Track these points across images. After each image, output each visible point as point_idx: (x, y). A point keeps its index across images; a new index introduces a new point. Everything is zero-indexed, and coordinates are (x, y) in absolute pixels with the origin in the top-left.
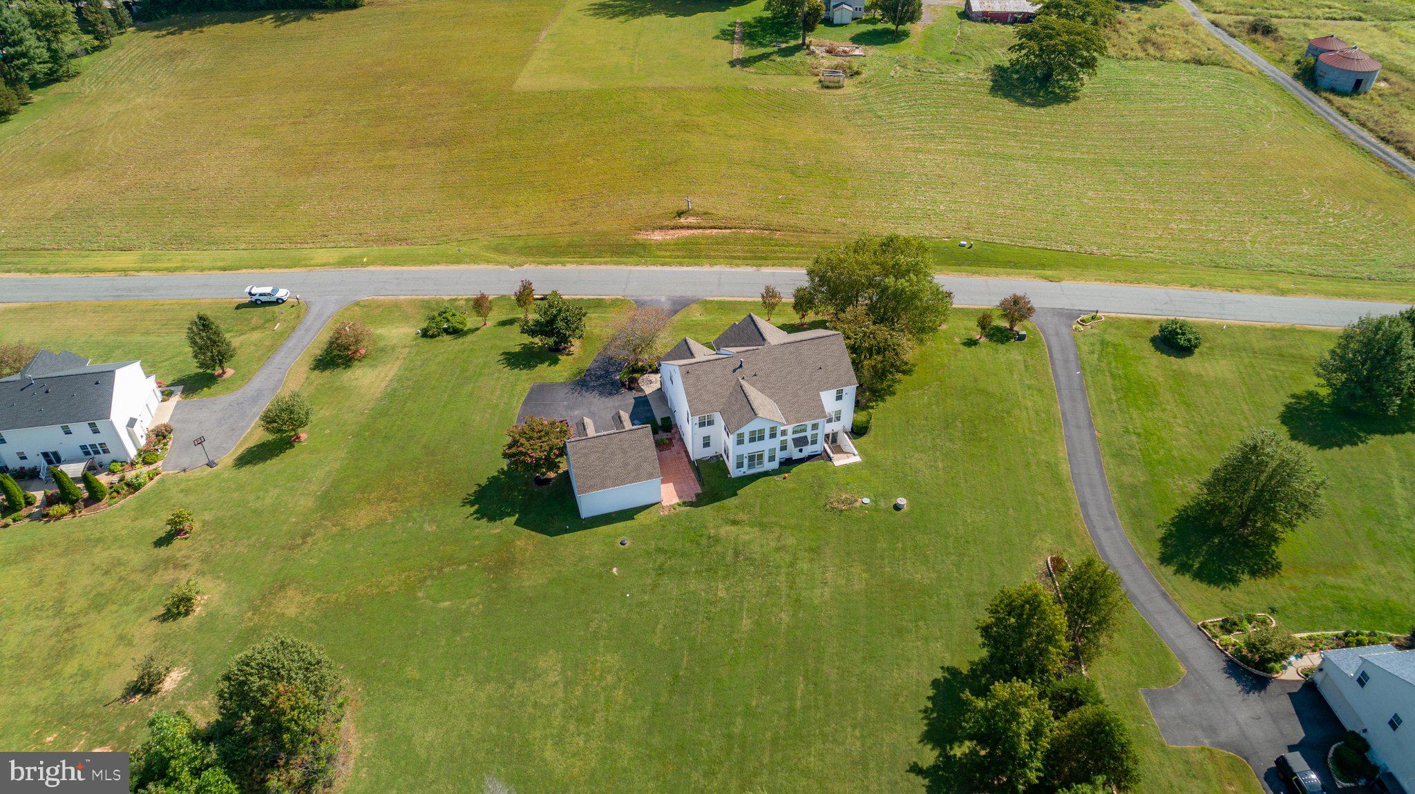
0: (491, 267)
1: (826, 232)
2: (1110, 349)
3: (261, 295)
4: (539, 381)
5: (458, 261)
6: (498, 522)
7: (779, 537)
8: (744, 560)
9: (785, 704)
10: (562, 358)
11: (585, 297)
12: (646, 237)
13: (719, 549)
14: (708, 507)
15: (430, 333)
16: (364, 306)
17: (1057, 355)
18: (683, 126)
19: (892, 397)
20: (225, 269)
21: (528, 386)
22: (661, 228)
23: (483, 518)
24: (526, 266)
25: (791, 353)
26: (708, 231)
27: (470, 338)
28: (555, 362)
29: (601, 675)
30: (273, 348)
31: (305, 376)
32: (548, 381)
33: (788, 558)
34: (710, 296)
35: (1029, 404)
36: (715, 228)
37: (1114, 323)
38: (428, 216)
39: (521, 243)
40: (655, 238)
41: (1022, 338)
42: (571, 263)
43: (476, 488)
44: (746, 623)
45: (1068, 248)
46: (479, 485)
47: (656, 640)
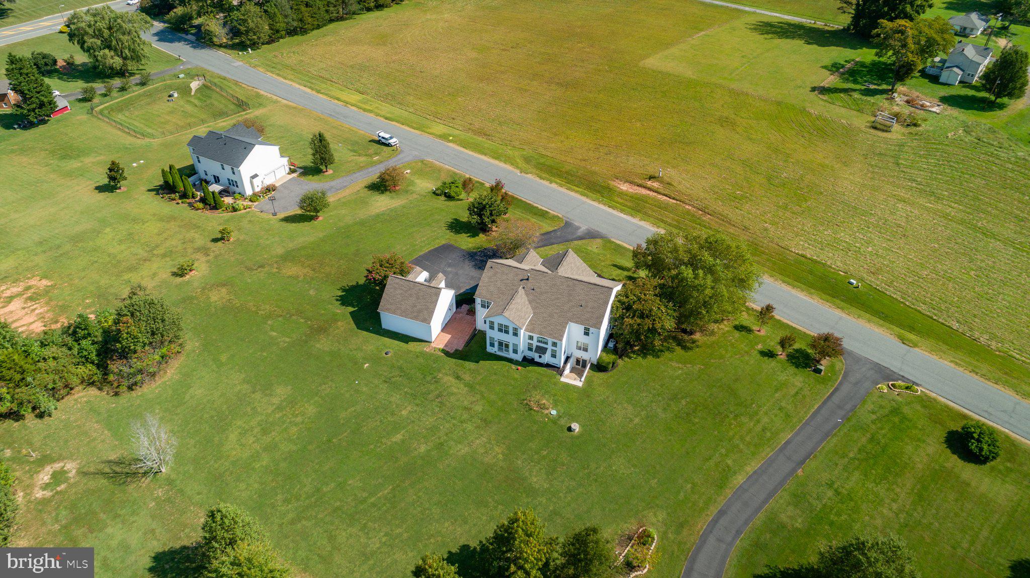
0: (508, 167)
1: (746, 229)
2: (896, 420)
3: (383, 138)
4: (452, 242)
5: (497, 157)
6: (344, 307)
7: (474, 402)
8: (439, 402)
9: (365, 495)
10: (481, 235)
11: (540, 207)
12: (616, 185)
13: (432, 387)
14: (454, 360)
15: (437, 192)
16: (425, 164)
17: (836, 399)
18: (724, 122)
19: (654, 359)
20: (386, 118)
21: (444, 242)
22: (631, 183)
23: (340, 301)
24: (529, 176)
25: (568, 286)
26: (660, 196)
27: (452, 203)
28: (475, 235)
29: (297, 414)
30: (361, 168)
31: (359, 189)
32: (457, 245)
33: (465, 416)
34: (615, 239)
35: (766, 420)
36: (666, 196)
37: (926, 402)
38: (515, 126)
39: (542, 160)
40: (621, 188)
41: (818, 371)
42: (556, 183)
43: (354, 284)
44: (398, 437)
45: (956, 326)
46: (358, 283)
47: (343, 415)
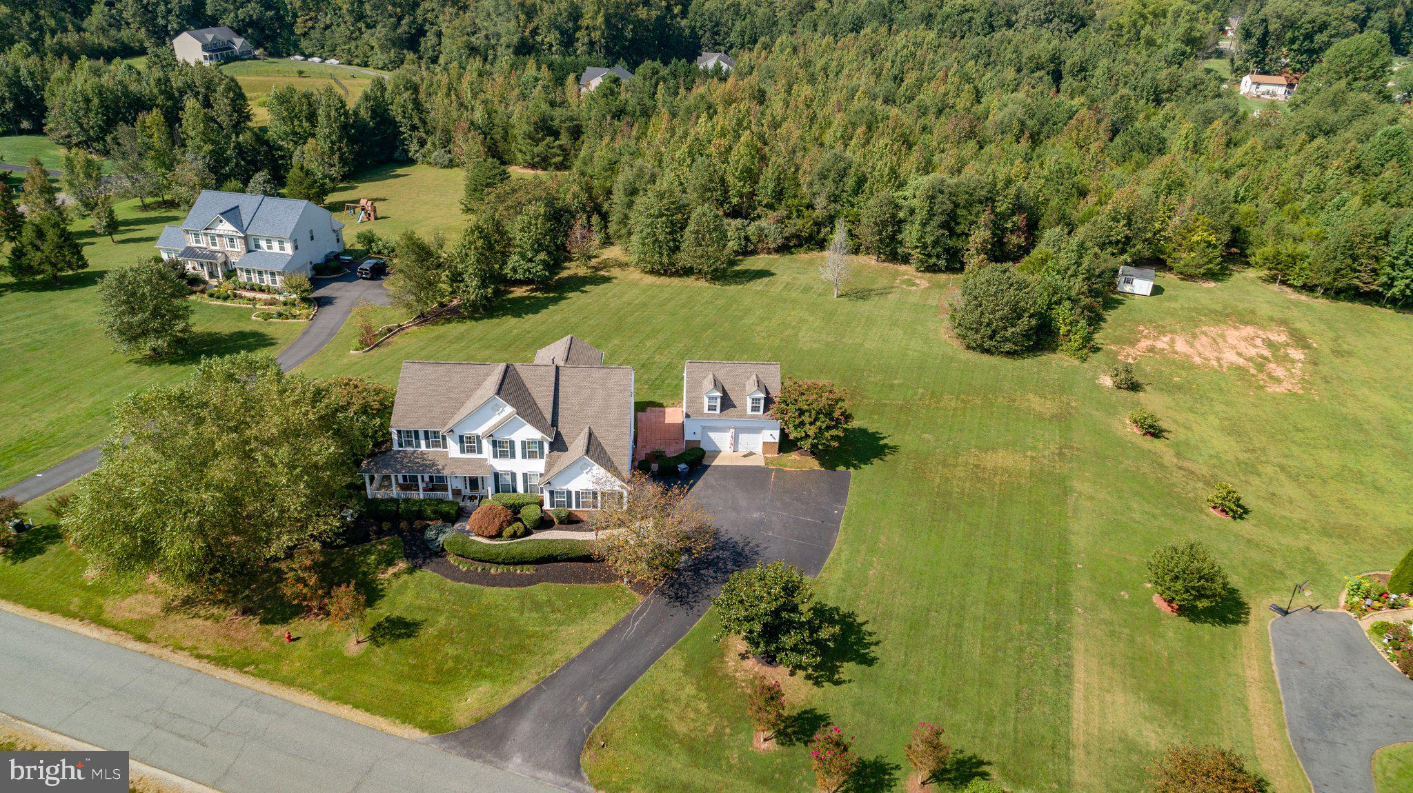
6: (859, 427)
23: (875, 433)
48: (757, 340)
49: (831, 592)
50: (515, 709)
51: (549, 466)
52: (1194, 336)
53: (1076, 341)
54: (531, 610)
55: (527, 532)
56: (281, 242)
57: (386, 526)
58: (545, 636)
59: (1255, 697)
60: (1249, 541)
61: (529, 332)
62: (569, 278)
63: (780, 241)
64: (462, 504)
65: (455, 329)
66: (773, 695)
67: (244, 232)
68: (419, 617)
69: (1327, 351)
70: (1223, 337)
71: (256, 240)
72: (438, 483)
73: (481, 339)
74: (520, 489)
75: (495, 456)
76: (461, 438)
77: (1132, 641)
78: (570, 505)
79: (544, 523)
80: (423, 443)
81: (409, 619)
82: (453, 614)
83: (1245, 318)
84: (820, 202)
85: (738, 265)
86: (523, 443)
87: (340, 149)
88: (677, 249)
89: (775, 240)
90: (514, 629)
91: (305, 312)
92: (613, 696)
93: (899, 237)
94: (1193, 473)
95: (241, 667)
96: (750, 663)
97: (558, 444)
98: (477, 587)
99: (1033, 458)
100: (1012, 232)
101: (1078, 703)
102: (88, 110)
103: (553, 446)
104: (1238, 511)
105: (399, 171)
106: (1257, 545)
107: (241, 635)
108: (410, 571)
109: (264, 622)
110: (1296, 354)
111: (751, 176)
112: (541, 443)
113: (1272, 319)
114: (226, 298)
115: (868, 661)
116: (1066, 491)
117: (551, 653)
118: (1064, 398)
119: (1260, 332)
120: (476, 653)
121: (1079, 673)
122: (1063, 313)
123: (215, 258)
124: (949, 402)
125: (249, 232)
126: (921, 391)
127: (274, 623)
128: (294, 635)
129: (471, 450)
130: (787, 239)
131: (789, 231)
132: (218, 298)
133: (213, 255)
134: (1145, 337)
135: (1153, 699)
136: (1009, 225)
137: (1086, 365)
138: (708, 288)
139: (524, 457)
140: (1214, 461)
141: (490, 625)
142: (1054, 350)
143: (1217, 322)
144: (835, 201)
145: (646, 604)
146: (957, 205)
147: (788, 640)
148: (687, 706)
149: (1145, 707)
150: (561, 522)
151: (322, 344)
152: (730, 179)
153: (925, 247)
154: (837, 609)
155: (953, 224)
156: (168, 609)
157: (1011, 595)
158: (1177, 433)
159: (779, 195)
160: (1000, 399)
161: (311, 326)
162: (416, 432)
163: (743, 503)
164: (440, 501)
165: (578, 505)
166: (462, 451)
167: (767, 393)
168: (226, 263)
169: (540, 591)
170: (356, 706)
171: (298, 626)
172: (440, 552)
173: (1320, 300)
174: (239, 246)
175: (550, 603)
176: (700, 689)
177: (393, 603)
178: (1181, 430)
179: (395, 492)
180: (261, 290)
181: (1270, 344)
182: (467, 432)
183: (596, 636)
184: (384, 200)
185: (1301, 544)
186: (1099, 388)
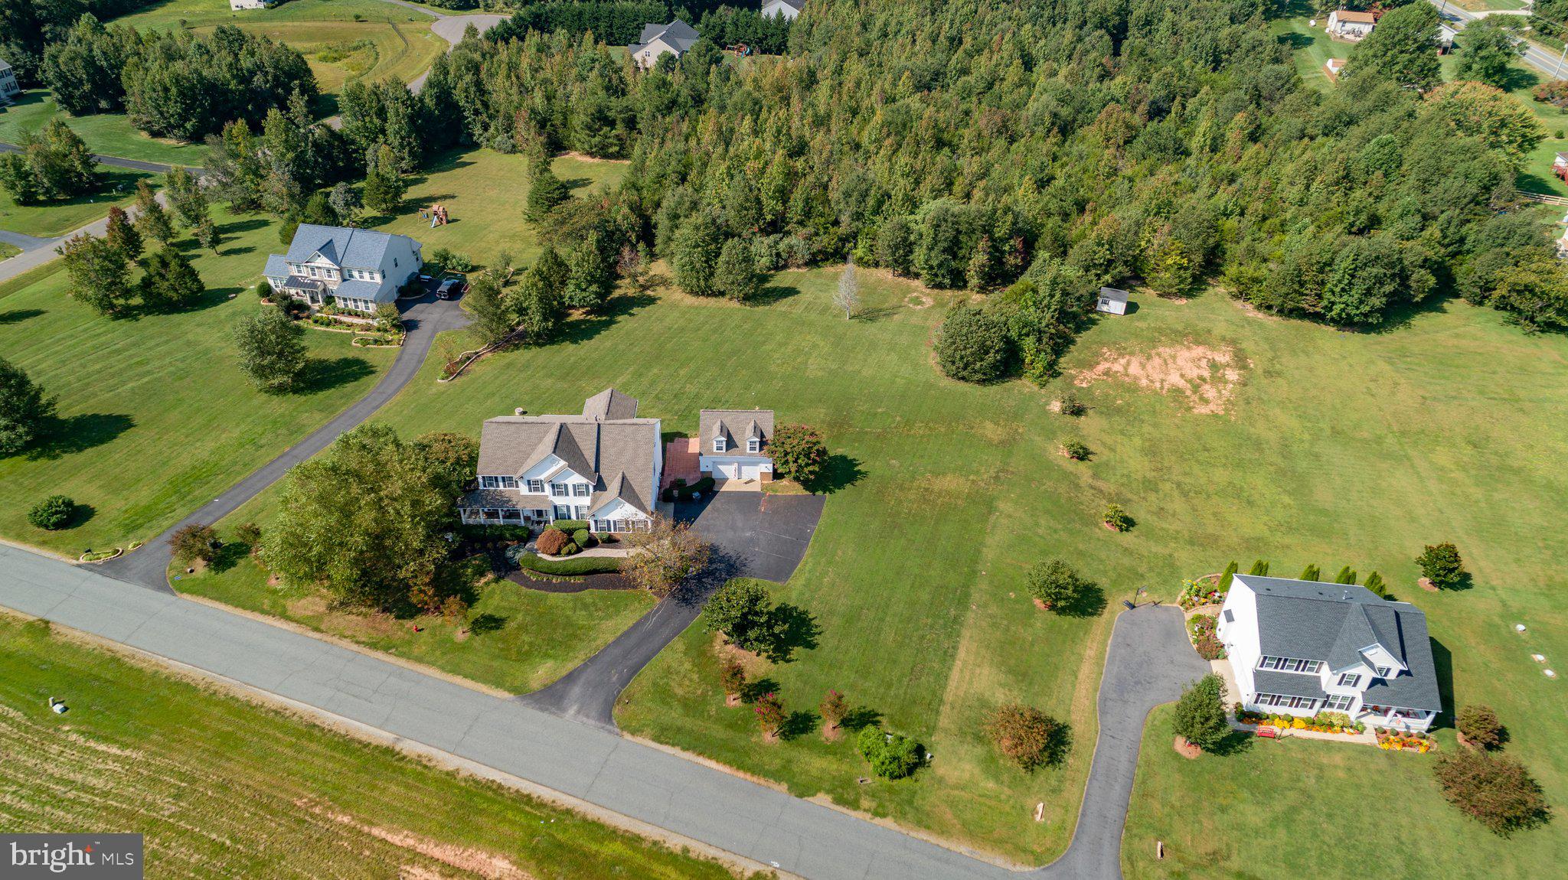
4: (779, 586)
6: (840, 454)
21: (792, 582)
23: (852, 460)
43: (857, 483)
48: (773, 368)
49: (794, 595)
50: (570, 678)
51: (594, 502)
52: (1149, 358)
53: (1039, 367)
54: (581, 610)
55: (579, 550)
56: (371, 273)
57: (477, 546)
58: (590, 628)
59: (1085, 670)
60: (1126, 549)
61: (584, 360)
62: (620, 298)
63: (807, 257)
64: (531, 528)
65: (522, 356)
66: (737, 672)
67: (339, 265)
68: (504, 615)
69: (1260, 371)
70: (1174, 357)
71: (349, 271)
72: (513, 514)
73: (543, 368)
74: (574, 517)
75: (554, 494)
76: (529, 481)
77: (1008, 630)
78: (609, 530)
79: (592, 543)
80: (501, 484)
81: (497, 616)
82: (527, 613)
83: (1198, 337)
84: (845, 219)
85: (769, 281)
86: (574, 486)
87: (409, 144)
88: (712, 274)
89: (802, 255)
90: (569, 623)
91: (396, 337)
92: (635, 670)
93: (911, 258)
94: (1101, 491)
95: (386, 649)
96: (730, 647)
97: (600, 486)
98: (543, 592)
99: (973, 482)
100: (1010, 254)
101: (955, 675)
102: (167, 99)
103: (595, 488)
104: (1128, 523)
105: (466, 157)
106: (1131, 554)
107: (384, 626)
108: (497, 581)
109: (398, 617)
110: (1232, 375)
111: (783, 195)
112: (587, 486)
113: (1223, 339)
114: (328, 325)
115: (811, 646)
116: (991, 509)
117: (595, 640)
118: (1014, 425)
119: (1209, 353)
120: (544, 640)
121: (962, 654)
122: (1029, 343)
123: (316, 287)
124: (919, 429)
125: (343, 265)
126: (898, 418)
127: (404, 618)
128: (419, 628)
129: (536, 489)
130: (814, 255)
131: (815, 247)
132: (322, 324)
133: (313, 284)
134: (1106, 360)
135: (1010, 671)
136: (1007, 248)
137: (1043, 391)
138: (740, 309)
139: (575, 495)
140: (1125, 480)
141: (553, 621)
142: (1020, 377)
143: (1174, 343)
144: (858, 219)
145: (662, 605)
146: (959, 232)
147: (752, 634)
148: (685, 676)
149: (1002, 677)
150: (603, 542)
151: (413, 372)
152: (763, 198)
153: (931, 268)
154: (796, 608)
155: (956, 249)
156: (331, 608)
157: (925, 596)
158: (1101, 454)
159: (808, 213)
160: (961, 426)
161: (402, 352)
162: (496, 478)
163: (740, 524)
164: (516, 527)
165: (615, 529)
166: (530, 490)
167: (762, 436)
168: (325, 290)
169: (587, 595)
170: (466, 677)
171: (422, 621)
172: (516, 567)
173: (1274, 318)
174: (336, 277)
175: (594, 604)
176: (694, 665)
177: (486, 605)
178: (1106, 452)
179: (482, 519)
180: (357, 315)
181: (1214, 366)
182: (533, 478)
183: (626, 628)
184: (453, 197)
185: (1167, 551)
186: (1046, 413)
